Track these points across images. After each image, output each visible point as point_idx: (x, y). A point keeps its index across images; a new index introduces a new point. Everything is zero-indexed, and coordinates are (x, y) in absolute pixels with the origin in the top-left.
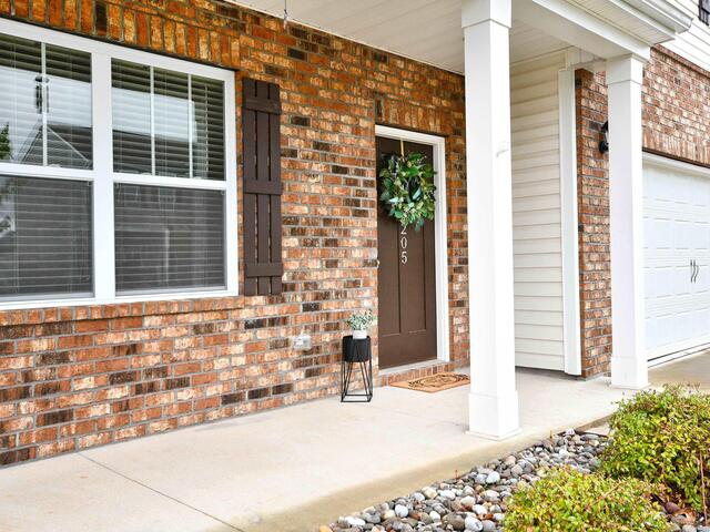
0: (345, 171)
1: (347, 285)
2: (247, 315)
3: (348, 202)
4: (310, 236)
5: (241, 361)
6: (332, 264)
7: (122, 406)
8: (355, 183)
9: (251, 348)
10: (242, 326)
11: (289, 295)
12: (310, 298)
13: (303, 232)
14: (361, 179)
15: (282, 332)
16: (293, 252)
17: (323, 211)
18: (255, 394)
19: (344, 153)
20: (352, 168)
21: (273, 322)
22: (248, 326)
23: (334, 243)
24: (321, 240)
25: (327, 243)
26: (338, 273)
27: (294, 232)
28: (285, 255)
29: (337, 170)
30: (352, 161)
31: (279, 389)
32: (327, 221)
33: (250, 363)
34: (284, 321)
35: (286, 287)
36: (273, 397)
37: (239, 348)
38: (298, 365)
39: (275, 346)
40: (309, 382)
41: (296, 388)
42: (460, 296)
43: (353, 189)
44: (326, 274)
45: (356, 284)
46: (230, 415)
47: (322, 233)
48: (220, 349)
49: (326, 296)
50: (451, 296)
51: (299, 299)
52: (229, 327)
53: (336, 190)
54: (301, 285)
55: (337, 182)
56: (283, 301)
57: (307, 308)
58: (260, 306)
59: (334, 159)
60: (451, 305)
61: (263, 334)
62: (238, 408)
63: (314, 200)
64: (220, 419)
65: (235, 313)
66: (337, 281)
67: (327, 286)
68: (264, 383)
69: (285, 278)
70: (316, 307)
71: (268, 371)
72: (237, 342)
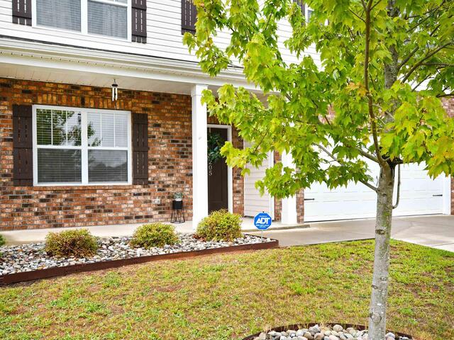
0: (177, 142)
1: (178, 182)
2: (134, 191)
3: (178, 153)
4: (161, 164)
5: (132, 206)
6: (171, 175)
7: (89, 216)
8: (182, 146)
9: (136, 202)
10: (132, 194)
11: (151, 185)
12: (161, 187)
13: (158, 164)
14: (185, 144)
15: (149, 198)
16: (153, 171)
17: (167, 156)
18: (137, 217)
19: (177, 135)
20: (180, 140)
21: (145, 194)
22: (134, 195)
23: (172, 167)
24: (166, 167)
25: (169, 168)
26: (173, 178)
27: (154, 164)
28: (150, 171)
29: (173, 141)
30: (180, 138)
31: (147, 217)
32: (169, 160)
33: (135, 207)
34: (150, 194)
35: (150, 182)
36: (145, 219)
37: (132, 202)
38: (155, 209)
39: (146, 202)
40: (160, 215)
41: (154, 217)
42: (238, 189)
43: (181, 148)
44: (168, 179)
45: (182, 182)
46: (128, 223)
47: (166, 164)
48: (124, 202)
49: (168, 186)
50: (233, 189)
51: (156, 187)
52: (127, 195)
53: (173, 149)
54: (157, 182)
55: (174, 146)
56: (149, 187)
57: (159, 190)
58: (140, 188)
59: (172, 138)
60: (234, 192)
61: (140, 198)
62: (131, 221)
63: (163, 152)
64: (123, 224)
65: (129, 191)
66: (173, 181)
67: (168, 183)
68: (141, 214)
69: (150, 179)
70: (163, 190)
71: (142, 210)
72: (130, 200)
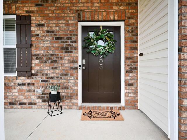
0: (61, 38)
1: (62, 75)
2: (18, 81)
3: (62, 48)
4: (45, 59)
5: (17, 94)
6: (55, 68)
8: (66, 42)
9: (20, 91)
10: (17, 85)
11: (35, 77)
12: (44, 78)
13: (41, 58)
14: (70, 41)
15: (32, 88)
16: (37, 65)
17: (51, 52)
18: (21, 104)
19: (61, 33)
20: (65, 37)
21: (28, 84)
22: (19, 85)
23: (56, 62)
24: (50, 61)
25: (52, 62)
26: (57, 71)
27: (37, 59)
28: (33, 65)
29: (57, 38)
30: (64, 35)
31: (31, 104)
32: (52, 55)
33: (19, 95)
34: (33, 84)
35: (34, 75)
36: (28, 106)
37: (16, 91)
38: (39, 98)
39: (30, 91)
40: (43, 103)
41: (38, 104)
42: (131, 82)
43: (65, 45)
44: (52, 71)
45: (66, 75)
46: (12, 108)
47: (50, 59)
48: (9, 90)
49: (52, 78)
50: (125, 82)
51: (39, 78)
52: (12, 84)
53: (57, 45)
54: (40, 74)
55: (58, 42)
56: (33, 78)
57: (43, 81)
58: (23, 79)
59: (56, 35)
60: (125, 85)
61: (25, 88)
62: (15, 106)
63: (47, 48)
64: (9, 108)
65: (14, 81)
66: (57, 74)
67: (52, 75)
68: (24, 101)
69: (33, 72)
70: (47, 81)
71: (26, 97)
72: (15, 88)
